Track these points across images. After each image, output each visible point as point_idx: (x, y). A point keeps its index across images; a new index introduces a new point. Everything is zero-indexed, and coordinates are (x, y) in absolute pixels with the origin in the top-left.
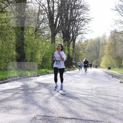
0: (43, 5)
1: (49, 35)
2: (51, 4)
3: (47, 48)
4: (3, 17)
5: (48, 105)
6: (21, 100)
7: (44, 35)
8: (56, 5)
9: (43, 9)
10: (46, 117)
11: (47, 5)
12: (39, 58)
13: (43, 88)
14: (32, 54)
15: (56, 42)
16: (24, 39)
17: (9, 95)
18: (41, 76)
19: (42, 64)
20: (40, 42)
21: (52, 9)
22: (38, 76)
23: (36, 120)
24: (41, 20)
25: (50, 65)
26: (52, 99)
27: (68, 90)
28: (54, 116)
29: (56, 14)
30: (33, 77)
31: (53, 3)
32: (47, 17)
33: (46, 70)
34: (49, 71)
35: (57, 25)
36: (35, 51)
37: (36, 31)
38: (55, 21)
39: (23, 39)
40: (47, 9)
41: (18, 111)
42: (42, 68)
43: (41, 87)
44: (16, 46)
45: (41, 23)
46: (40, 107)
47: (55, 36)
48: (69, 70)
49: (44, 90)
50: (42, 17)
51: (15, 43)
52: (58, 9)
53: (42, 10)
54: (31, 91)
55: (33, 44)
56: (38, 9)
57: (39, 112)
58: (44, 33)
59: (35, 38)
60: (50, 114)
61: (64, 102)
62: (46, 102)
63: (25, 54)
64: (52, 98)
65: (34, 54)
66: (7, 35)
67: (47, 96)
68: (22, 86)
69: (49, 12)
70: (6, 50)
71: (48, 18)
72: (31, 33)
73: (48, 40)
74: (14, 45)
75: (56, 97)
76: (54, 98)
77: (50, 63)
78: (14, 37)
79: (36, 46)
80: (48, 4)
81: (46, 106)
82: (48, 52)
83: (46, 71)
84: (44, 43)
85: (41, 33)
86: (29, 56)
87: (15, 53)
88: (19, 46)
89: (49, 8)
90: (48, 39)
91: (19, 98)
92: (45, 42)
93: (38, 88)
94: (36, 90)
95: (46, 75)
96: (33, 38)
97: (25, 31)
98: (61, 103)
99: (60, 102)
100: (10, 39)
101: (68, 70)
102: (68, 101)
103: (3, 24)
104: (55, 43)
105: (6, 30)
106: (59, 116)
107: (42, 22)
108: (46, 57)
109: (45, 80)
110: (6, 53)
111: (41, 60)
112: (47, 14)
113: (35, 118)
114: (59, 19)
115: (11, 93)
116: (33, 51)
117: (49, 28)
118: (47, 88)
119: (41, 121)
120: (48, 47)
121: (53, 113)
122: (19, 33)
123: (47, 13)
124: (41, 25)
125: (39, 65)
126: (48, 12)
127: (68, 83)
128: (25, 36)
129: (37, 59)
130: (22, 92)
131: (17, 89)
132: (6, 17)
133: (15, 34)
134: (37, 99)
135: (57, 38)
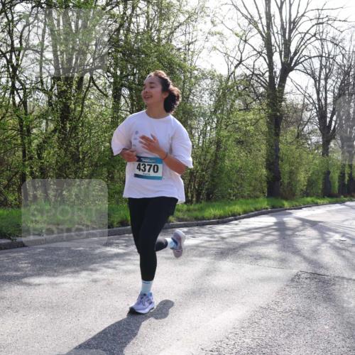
0: (310, 97)
1: (317, 142)
2: (322, 95)
3: (315, 164)
4: (248, 117)
5: (319, 256)
6: (275, 246)
7: (309, 142)
8: (330, 95)
9: (309, 103)
10: (316, 275)
11: (315, 97)
12: (303, 179)
13: (309, 229)
14: (291, 172)
15: (330, 154)
16: (279, 149)
17: (257, 236)
18: (304, 209)
19: (307, 189)
20: (304, 155)
21: (323, 101)
22: (301, 208)
23: (299, 278)
24: (306, 120)
25: (320, 191)
26: (324, 247)
27: (350, 232)
28: (328, 274)
29: (330, 109)
30: (292, 209)
31: (326, 93)
32: (315, 114)
33: (313, 198)
34: (319, 201)
35: (332, 128)
36: (297, 169)
37: (298, 137)
38: (328, 120)
39: (277, 150)
40: (317, 102)
41: (271, 263)
42: (307, 196)
43: (307, 227)
44: (267, 160)
45: (306, 125)
46: (305, 258)
47: (329, 144)
48: (352, 201)
49: (311, 232)
50: (307, 115)
51: (265, 156)
52: (334, 101)
53: (308, 105)
54: (289, 233)
55: (293, 157)
56: (301, 103)
57: (304, 266)
58: (311, 139)
59: (296, 148)
60: (322, 271)
61: (344, 253)
62: (315, 250)
63: (280, 173)
64: (324, 245)
65: (294, 173)
66: (253, 143)
67: (315, 242)
68: (276, 224)
69: (319, 107)
70: (251, 167)
71: (317, 116)
72: (290, 141)
73: (316, 151)
74: (264, 160)
75: (331, 244)
76: (328, 245)
77: (320, 189)
78: (263, 147)
79: (298, 161)
80: (318, 94)
81: (315, 257)
82: (317, 170)
83: (313, 201)
84: (311, 156)
85: (307, 139)
86: (287, 176)
87: (264, 171)
88: (272, 161)
89: (319, 100)
90: (317, 149)
91: (272, 242)
92: (312, 154)
93: (301, 228)
94: (298, 231)
95: (314, 208)
96: (294, 147)
97: (281, 138)
98: (339, 254)
99: (338, 252)
100: (257, 150)
101: (349, 201)
102: (351, 252)
103: (248, 128)
104: (327, 155)
105: (251, 136)
106: (336, 275)
107: (307, 122)
108: (314, 178)
109: (312, 216)
110: (252, 171)
111: (306, 183)
112: (315, 110)
113: (298, 276)
114: (335, 118)
115: (260, 234)
116: (293, 168)
117: (318, 131)
118: (315, 229)
119: (308, 281)
120: (317, 162)
121: (327, 269)
122: (272, 141)
123: (316, 108)
124: (306, 127)
125: (302, 190)
126: (317, 106)
127: (351, 222)
128: (281, 146)
129: (299, 181)
130: (276, 233)
131: (268, 227)
132: (252, 116)
133: (265, 142)
134: (300, 246)
135: (331, 147)
